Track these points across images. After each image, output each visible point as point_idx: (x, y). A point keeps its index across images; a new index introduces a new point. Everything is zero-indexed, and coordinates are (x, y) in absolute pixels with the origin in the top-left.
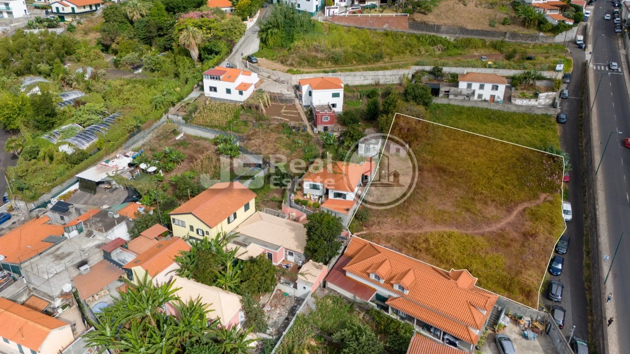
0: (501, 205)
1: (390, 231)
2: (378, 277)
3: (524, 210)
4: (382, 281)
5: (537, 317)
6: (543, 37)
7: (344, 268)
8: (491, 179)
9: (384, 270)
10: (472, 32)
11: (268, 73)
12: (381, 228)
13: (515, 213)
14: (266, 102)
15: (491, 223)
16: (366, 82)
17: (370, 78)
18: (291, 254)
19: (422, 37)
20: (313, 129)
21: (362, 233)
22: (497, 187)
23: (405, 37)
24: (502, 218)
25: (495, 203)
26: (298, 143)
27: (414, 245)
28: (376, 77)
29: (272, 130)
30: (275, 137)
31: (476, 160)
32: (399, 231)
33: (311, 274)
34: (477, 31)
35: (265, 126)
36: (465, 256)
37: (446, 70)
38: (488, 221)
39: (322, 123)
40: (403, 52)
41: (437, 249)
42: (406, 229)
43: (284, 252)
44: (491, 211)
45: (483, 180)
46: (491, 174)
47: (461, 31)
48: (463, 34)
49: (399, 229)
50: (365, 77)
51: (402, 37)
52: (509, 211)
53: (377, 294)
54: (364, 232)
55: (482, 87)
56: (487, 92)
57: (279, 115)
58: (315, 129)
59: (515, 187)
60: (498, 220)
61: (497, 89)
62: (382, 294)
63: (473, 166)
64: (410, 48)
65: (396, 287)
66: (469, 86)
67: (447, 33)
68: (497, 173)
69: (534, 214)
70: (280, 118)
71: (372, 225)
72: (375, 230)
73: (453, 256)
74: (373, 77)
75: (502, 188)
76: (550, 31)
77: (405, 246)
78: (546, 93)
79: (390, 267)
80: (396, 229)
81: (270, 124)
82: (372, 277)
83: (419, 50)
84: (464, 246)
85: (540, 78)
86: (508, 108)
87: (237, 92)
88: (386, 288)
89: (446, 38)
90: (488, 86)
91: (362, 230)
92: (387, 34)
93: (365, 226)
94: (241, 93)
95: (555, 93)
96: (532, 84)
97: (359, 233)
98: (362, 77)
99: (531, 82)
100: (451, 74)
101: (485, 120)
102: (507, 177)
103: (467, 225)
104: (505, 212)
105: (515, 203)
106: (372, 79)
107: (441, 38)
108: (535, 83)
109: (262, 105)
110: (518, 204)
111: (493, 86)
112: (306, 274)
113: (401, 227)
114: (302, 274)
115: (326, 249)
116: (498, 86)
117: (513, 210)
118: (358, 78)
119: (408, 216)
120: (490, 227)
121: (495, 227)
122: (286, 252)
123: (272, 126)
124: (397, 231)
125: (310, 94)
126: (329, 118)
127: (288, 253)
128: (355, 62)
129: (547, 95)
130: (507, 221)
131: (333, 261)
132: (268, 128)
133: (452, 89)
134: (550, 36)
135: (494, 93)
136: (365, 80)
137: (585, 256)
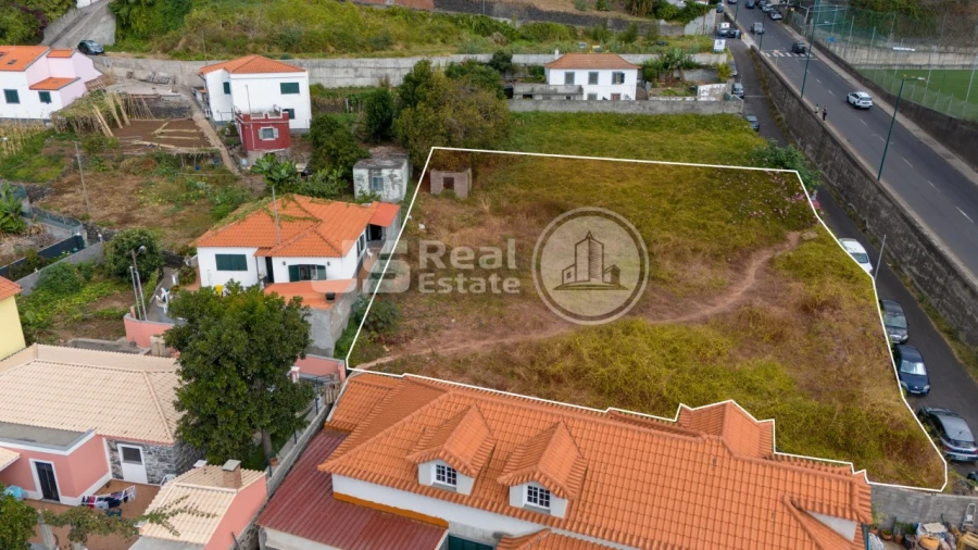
0: (716, 256)
1: (462, 346)
2: (449, 474)
3: (771, 262)
4: (464, 485)
5: (964, 515)
6: (665, 26)
7: (321, 467)
8: (671, 214)
9: (466, 445)
10: (549, 15)
11: (126, 66)
12: (436, 343)
13: (752, 272)
14: (115, 113)
15: (711, 297)
16: (360, 82)
17: (367, 73)
18: (132, 455)
19: (462, 19)
20: (237, 163)
21: (379, 361)
22: (690, 227)
23: (430, 20)
24: (731, 284)
25: (700, 256)
26: (197, 188)
27: (537, 367)
28: (380, 71)
29: (127, 171)
30: (135, 182)
31: (625, 185)
32: (487, 342)
33: (192, 512)
34: (558, 14)
35: (109, 164)
36: (687, 376)
37: (517, 59)
38: (704, 294)
39: (261, 145)
40: (429, 41)
41: (604, 366)
42: (504, 335)
43: (108, 456)
44: (699, 273)
45: (653, 217)
46: (665, 205)
47: (530, 15)
48: (534, 19)
49: (484, 338)
50: (356, 69)
51: (424, 19)
52: (738, 267)
53: (451, 539)
54: (388, 359)
55: (593, 79)
56: (604, 88)
57: (150, 138)
58: (244, 161)
59: (728, 222)
60: (723, 290)
61: (622, 81)
62: (468, 536)
63: (623, 196)
64: (442, 35)
65: (519, 497)
66: (570, 78)
67: (506, 15)
68: (677, 203)
69: (798, 267)
70: (148, 143)
71: (407, 339)
72: (419, 348)
73: (657, 379)
74: (374, 71)
75: (704, 226)
76: (674, 17)
77: (512, 373)
78: (709, 86)
79: (485, 431)
80: (479, 338)
81: (122, 159)
82: (429, 475)
83: (459, 39)
84: (675, 351)
85: (690, 66)
86: (651, 109)
87: (35, 94)
88: (483, 505)
89: (505, 22)
90: (605, 76)
91: (381, 354)
92: (393, 14)
93: (390, 343)
94: (45, 98)
95: (723, 85)
96: (678, 79)
97: (373, 364)
98: (351, 71)
99: (676, 74)
100: (529, 67)
101: (616, 128)
102: (703, 208)
103: (659, 308)
104: (731, 273)
105: (742, 252)
106: (373, 76)
107: (497, 22)
108: (682, 77)
109: (100, 118)
110: (749, 253)
111: (615, 75)
112: (174, 514)
113: (491, 332)
114: (157, 518)
115: (253, 409)
116: (622, 76)
117: (745, 267)
118: (341, 73)
119: (502, 305)
120: (714, 305)
121: (724, 304)
122: (114, 450)
123: (126, 163)
124: (482, 343)
125: (227, 88)
126: (276, 131)
127: (120, 455)
128: (332, 49)
129: (712, 90)
130: (744, 289)
131: (287, 455)
132: (116, 168)
133: (538, 87)
134: (677, 26)
135: (618, 89)
136: (357, 77)
137: (949, 343)
